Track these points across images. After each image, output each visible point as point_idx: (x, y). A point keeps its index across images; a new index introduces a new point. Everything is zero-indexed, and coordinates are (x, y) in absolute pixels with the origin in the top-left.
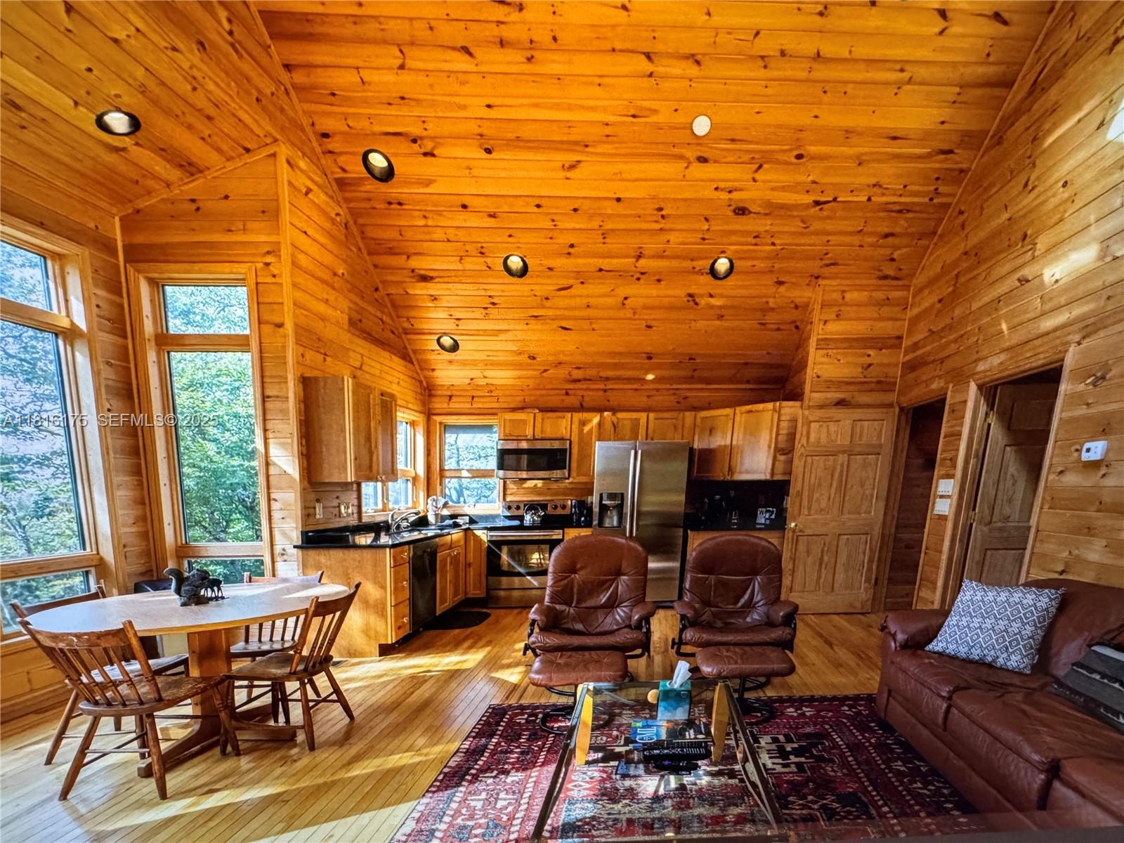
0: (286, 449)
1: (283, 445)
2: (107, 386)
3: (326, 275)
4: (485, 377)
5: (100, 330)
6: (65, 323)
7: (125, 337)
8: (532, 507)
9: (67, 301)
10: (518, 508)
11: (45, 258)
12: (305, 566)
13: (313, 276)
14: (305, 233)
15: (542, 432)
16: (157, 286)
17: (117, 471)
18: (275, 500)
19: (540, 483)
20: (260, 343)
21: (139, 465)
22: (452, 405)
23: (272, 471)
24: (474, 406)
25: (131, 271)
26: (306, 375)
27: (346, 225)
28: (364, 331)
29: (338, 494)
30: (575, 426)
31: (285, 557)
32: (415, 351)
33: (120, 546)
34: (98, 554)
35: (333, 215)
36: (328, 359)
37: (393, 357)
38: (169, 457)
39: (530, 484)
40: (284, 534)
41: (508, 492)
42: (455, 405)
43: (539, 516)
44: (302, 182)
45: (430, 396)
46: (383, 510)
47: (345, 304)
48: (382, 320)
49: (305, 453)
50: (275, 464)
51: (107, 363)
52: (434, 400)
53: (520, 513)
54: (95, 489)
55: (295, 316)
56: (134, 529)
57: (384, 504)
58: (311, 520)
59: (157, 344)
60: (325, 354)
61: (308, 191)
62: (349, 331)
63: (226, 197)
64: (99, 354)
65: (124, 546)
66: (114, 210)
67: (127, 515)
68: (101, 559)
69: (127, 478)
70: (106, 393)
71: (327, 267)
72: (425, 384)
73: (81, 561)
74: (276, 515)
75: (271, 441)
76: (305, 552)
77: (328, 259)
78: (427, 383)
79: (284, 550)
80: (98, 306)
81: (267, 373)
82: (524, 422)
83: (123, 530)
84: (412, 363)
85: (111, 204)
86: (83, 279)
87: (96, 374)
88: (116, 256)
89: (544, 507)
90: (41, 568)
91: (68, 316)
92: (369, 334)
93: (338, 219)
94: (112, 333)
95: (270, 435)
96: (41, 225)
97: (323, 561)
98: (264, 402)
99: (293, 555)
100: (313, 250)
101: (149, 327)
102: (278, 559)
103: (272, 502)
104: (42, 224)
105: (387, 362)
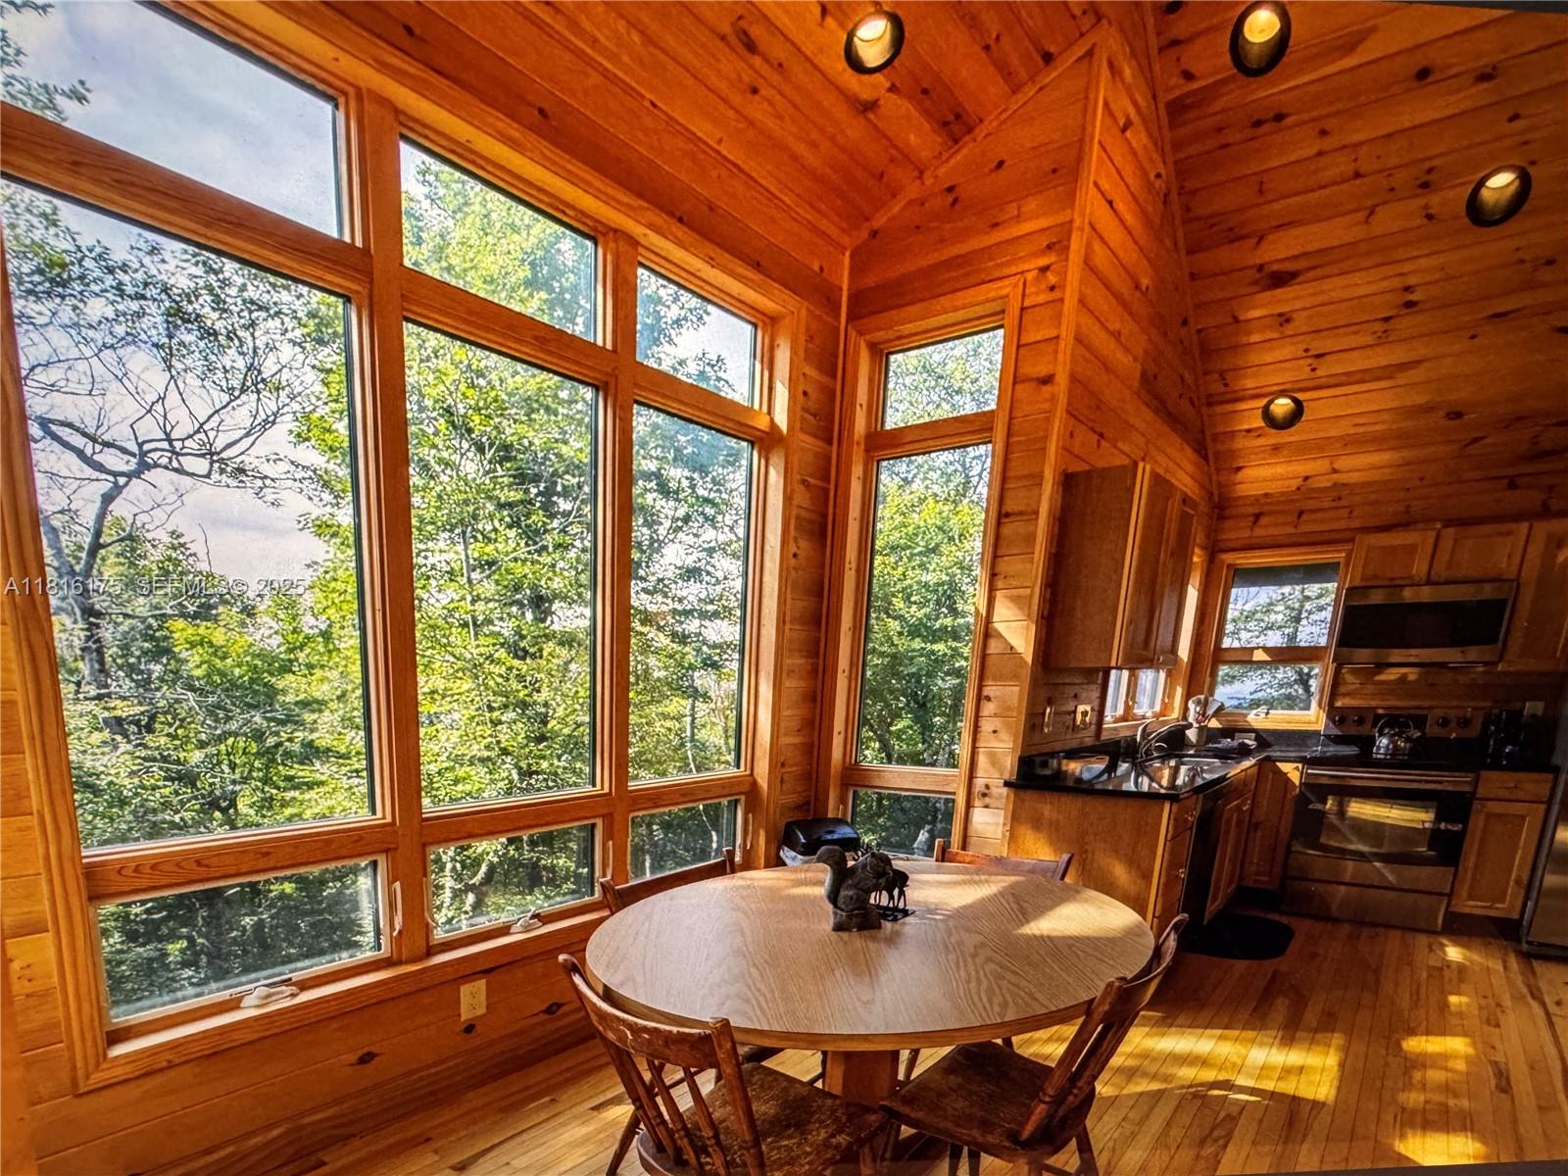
0: (1020, 608)
1: (1016, 600)
2: (797, 518)
3: (1125, 290)
4: (1335, 471)
5: (802, 430)
6: (762, 423)
7: (830, 443)
8: (1394, 722)
9: (771, 389)
10: (1361, 721)
11: (755, 326)
12: (1015, 819)
13: (1107, 287)
14: (1110, 203)
15: (1450, 565)
16: (881, 355)
17: (790, 650)
18: (988, 699)
19: (1412, 674)
20: (1011, 418)
21: (817, 641)
22: (1259, 532)
23: (994, 647)
24: (1305, 528)
25: (853, 334)
26: (1070, 471)
27: (1165, 195)
28: (1157, 397)
29: (1077, 689)
30: (1535, 552)
31: (987, 800)
32: (1215, 438)
33: (777, 764)
34: (752, 774)
35: (1152, 176)
36: (1103, 443)
37: (1185, 446)
38: (855, 628)
39: (1391, 675)
40: (994, 760)
41: (1342, 689)
42: (1265, 530)
43: (1408, 740)
44: (1124, 107)
45: (1222, 518)
46: (1124, 719)
47: (1140, 345)
48: (1182, 378)
49: (1046, 613)
50: (1000, 636)
51: (803, 482)
52: (1229, 524)
53: (1364, 730)
54: (762, 674)
55: (1074, 361)
56: (796, 740)
57: (1128, 708)
58: (1036, 738)
59: (867, 451)
60: (1101, 435)
61: (1128, 125)
62: (1138, 395)
63: (1001, 164)
64: (796, 467)
65: (783, 765)
66: (846, 240)
67: (792, 715)
68: (754, 784)
69: (802, 661)
70: (796, 528)
71: (1127, 271)
72: (1216, 497)
73: (731, 785)
74: (987, 726)
75: (999, 594)
76: (1022, 793)
77: (1130, 255)
78: (1220, 495)
79: (987, 787)
80: (805, 393)
81: (1010, 473)
82: (1411, 550)
83: (785, 740)
84: (1206, 458)
85: (844, 231)
86: (794, 352)
87: (788, 498)
88: (838, 317)
89: (1420, 721)
90: (684, 795)
91: (769, 413)
92: (1163, 402)
93: (1158, 183)
94: (816, 437)
95: (1000, 584)
96: (757, 266)
97: (1046, 813)
98: (999, 524)
99: (1000, 796)
100: (1115, 235)
101: (860, 425)
102: (977, 802)
103: (984, 703)
104: (758, 264)
105: (1176, 455)
